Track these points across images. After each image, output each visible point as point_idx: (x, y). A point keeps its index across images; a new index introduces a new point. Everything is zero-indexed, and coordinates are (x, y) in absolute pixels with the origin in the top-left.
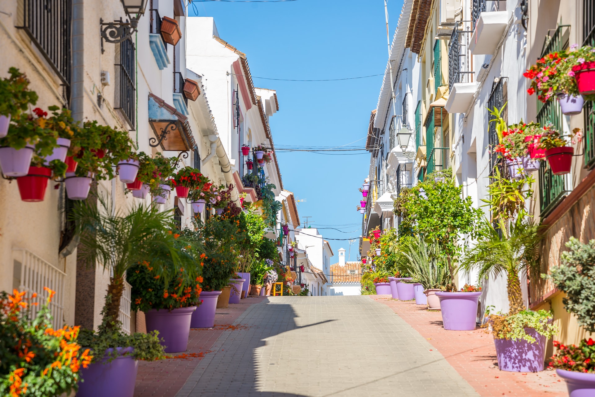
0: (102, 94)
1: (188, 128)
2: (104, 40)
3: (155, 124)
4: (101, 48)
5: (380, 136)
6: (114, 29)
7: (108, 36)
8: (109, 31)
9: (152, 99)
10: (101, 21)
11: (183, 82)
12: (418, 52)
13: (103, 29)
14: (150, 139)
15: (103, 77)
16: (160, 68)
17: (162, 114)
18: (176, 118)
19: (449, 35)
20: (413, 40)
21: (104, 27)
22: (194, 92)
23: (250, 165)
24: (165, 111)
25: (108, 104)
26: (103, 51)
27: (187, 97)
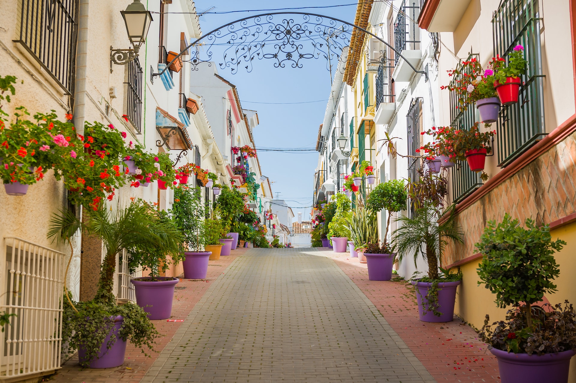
0: (110, 105)
1: (186, 133)
2: (113, 62)
3: (161, 130)
4: (110, 69)
5: (325, 141)
6: (121, 54)
7: (116, 59)
8: (117, 55)
9: (159, 111)
10: (111, 48)
11: (186, 101)
12: (351, 85)
13: (112, 54)
14: (157, 141)
15: (111, 91)
16: (167, 90)
17: (166, 122)
18: (176, 125)
19: (376, 70)
20: (348, 76)
21: (113, 52)
22: (193, 108)
23: (239, 159)
24: (168, 120)
25: (116, 113)
26: (111, 71)
27: (188, 111)
